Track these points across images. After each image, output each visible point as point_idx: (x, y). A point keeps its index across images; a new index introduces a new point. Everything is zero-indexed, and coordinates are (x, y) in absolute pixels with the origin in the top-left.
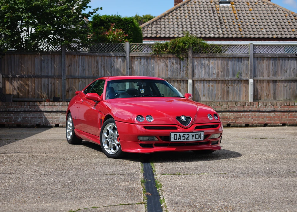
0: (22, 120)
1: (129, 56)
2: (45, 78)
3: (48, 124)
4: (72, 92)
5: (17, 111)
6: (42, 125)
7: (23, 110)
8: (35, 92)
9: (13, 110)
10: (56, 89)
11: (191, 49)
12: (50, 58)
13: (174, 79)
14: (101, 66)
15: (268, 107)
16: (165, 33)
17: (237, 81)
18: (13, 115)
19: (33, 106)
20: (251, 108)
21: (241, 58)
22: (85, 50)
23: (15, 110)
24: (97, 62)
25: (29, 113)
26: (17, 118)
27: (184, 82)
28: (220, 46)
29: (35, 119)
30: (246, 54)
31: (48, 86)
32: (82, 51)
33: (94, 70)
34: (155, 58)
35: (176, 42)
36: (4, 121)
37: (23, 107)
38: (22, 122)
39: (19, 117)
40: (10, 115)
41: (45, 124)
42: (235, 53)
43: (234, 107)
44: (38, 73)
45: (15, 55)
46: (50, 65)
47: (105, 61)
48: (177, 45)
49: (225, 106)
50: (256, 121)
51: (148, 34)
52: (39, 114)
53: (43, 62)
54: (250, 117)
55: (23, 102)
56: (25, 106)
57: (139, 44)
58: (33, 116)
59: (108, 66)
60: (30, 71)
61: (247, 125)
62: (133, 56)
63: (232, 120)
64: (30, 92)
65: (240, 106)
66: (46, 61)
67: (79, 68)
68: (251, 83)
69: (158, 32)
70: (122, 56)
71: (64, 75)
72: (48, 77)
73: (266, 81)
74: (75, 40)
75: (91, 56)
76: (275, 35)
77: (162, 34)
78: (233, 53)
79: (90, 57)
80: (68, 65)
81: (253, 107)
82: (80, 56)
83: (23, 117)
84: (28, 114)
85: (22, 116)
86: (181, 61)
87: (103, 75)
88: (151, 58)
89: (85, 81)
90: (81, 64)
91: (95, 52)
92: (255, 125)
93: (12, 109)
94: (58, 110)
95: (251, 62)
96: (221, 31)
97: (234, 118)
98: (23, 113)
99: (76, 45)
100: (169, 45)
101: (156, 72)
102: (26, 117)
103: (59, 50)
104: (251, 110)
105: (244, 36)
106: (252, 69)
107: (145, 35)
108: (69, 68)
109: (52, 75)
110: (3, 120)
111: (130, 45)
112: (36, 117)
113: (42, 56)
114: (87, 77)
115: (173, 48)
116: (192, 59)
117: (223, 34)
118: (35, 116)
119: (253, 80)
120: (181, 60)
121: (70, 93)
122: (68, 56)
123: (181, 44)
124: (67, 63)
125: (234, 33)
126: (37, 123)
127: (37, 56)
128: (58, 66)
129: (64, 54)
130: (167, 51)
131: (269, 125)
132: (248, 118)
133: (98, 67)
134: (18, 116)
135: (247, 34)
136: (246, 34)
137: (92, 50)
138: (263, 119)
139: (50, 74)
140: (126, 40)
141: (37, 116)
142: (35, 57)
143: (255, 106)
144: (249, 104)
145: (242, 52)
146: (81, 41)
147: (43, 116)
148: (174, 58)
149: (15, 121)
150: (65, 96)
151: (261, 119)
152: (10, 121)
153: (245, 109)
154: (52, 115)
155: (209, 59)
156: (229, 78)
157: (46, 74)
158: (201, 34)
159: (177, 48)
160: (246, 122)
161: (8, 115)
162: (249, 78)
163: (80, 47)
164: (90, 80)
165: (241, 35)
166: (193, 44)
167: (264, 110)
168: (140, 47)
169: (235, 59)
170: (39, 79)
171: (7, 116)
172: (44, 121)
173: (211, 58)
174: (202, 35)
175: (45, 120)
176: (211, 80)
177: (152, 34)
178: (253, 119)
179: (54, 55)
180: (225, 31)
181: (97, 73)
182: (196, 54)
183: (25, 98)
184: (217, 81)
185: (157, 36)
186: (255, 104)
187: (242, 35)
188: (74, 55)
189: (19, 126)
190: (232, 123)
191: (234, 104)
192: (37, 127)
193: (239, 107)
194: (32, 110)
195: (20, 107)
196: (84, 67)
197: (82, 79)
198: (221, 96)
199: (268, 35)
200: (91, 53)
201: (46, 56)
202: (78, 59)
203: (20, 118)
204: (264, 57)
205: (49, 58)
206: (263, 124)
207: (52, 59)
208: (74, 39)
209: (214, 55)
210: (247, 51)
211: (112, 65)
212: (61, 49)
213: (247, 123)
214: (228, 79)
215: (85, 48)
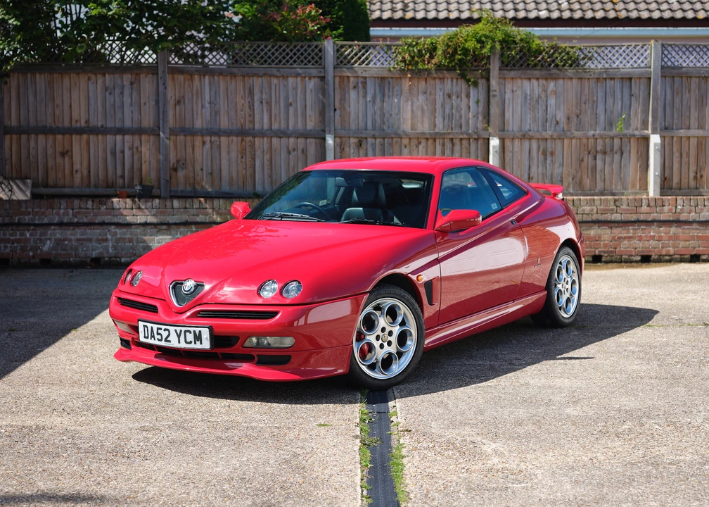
0: (54, 248)
1: (335, 76)
2: (115, 135)
3: (122, 257)
4: (185, 170)
5: (41, 222)
6: (107, 259)
7: (56, 220)
8: (89, 172)
9: (30, 222)
10: (145, 162)
11: (497, 56)
12: (127, 83)
13: (451, 136)
14: (262, 102)
15: (702, 210)
16: (425, 9)
17: (619, 140)
18: (30, 235)
19: (82, 210)
20: (656, 214)
21: (630, 79)
22: (218, 60)
23: (37, 222)
24: (251, 93)
25: (72, 228)
26: (40, 242)
27: (477, 143)
28: (572, 47)
29: (88, 244)
30: (643, 68)
31: (122, 155)
32: (211, 63)
33: (243, 113)
34: (403, 81)
35: (458, 39)
36: (8, 250)
37: (58, 214)
38: (54, 252)
39: (47, 239)
40: (22, 234)
41: (115, 257)
42: (615, 66)
43: (612, 211)
44: (98, 121)
45: (38, 76)
46: (127, 100)
47: (270, 88)
48: (459, 47)
49: (587, 209)
50: (669, 249)
51: (382, 11)
52: (98, 231)
53: (110, 93)
54: (654, 236)
55: (56, 200)
56: (62, 211)
57: (361, 43)
58: (82, 237)
59: (279, 103)
60: (75, 116)
61: (646, 260)
62: (343, 77)
63: (605, 245)
64: (77, 171)
65: (628, 207)
66: (117, 91)
67: (202, 107)
68: (655, 145)
69: (408, 7)
70: (314, 77)
71: (163, 127)
72: (122, 131)
73: (696, 139)
74: (193, 35)
75: (233, 75)
76: (702, 12)
77: (419, 11)
78: (607, 66)
79: (231, 79)
80: (175, 99)
81: (663, 210)
82: (207, 77)
83: (56, 239)
84: (69, 232)
85: (53, 238)
86: (471, 87)
87: (266, 127)
88: (391, 80)
89: (218, 143)
90: (207, 97)
91: (244, 65)
92: (667, 258)
93: (27, 219)
94: (148, 221)
95: (655, 90)
96: (566, 3)
97: (610, 239)
98: (56, 227)
99: (196, 49)
100: (439, 47)
101: (404, 116)
102: (65, 240)
103: (150, 60)
104: (657, 219)
105: (623, 14)
106: (657, 109)
107: (376, 14)
108: (178, 107)
109: (134, 126)
110: (6, 247)
111: (336, 48)
112: (90, 240)
113: (107, 76)
114: (224, 132)
115: (449, 53)
116: (499, 84)
117: (571, 10)
118: (88, 236)
119: (661, 137)
120: (469, 86)
121: (181, 174)
122: (176, 76)
123: (471, 44)
124: (171, 94)
125: (597, 9)
126: (94, 256)
127: (93, 77)
128: (147, 104)
129: (163, 72)
130: (433, 61)
131: (704, 257)
132: (651, 239)
133: (253, 106)
134: (43, 238)
135: (631, 11)
136: (628, 11)
137: (236, 61)
138: (688, 243)
139: (128, 124)
140: (328, 32)
141: (95, 237)
142: (89, 79)
143: (666, 209)
144: (652, 204)
145: (631, 63)
146: (207, 38)
147: (109, 237)
148: (452, 81)
149: (35, 249)
150: (169, 182)
151: (682, 244)
152: (23, 249)
153: (642, 217)
154: (131, 234)
155: (544, 82)
156: (598, 132)
157: (118, 125)
158: (516, 10)
159: (460, 55)
160: (642, 251)
161: (18, 233)
162: (650, 131)
163: (207, 53)
164: (232, 140)
165: (616, 11)
166: (502, 45)
167: (691, 220)
168: (363, 51)
169: (613, 81)
170: (100, 137)
171: (16, 236)
172: (110, 250)
173: (549, 80)
174: (518, 13)
175: (113, 246)
176: (548, 137)
177: (393, 10)
178: (663, 244)
179: (137, 74)
180: (577, 4)
181: (250, 122)
182: (511, 70)
183: (64, 187)
184: (566, 141)
185: (405, 15)
186: (667, 204)
187: (618, 13)
188: (191, 75)
189: (47, 263)
190: (605, 252)
191: (612, 203)
192: (93, 264)
193: (624, 210)
194: (81, 221)
195: (47, 213)
196: (215, 105)
197: (211, 136)
198: (575, 180)
199: (684, 11)
200: (234, 69)
201: (117, 76)
202: (201, 84)
203: (48, 242)
204: (690, 77)
205: (125, 83)
206: (688, 256)
207: (132, 84)
208: (188, 33)
209: (557, 72)
210: (646, 62)
211: (290, 100)
212: (156, 58)
213: (646, 254)
214: (594, 135)
215: (218, 57)
